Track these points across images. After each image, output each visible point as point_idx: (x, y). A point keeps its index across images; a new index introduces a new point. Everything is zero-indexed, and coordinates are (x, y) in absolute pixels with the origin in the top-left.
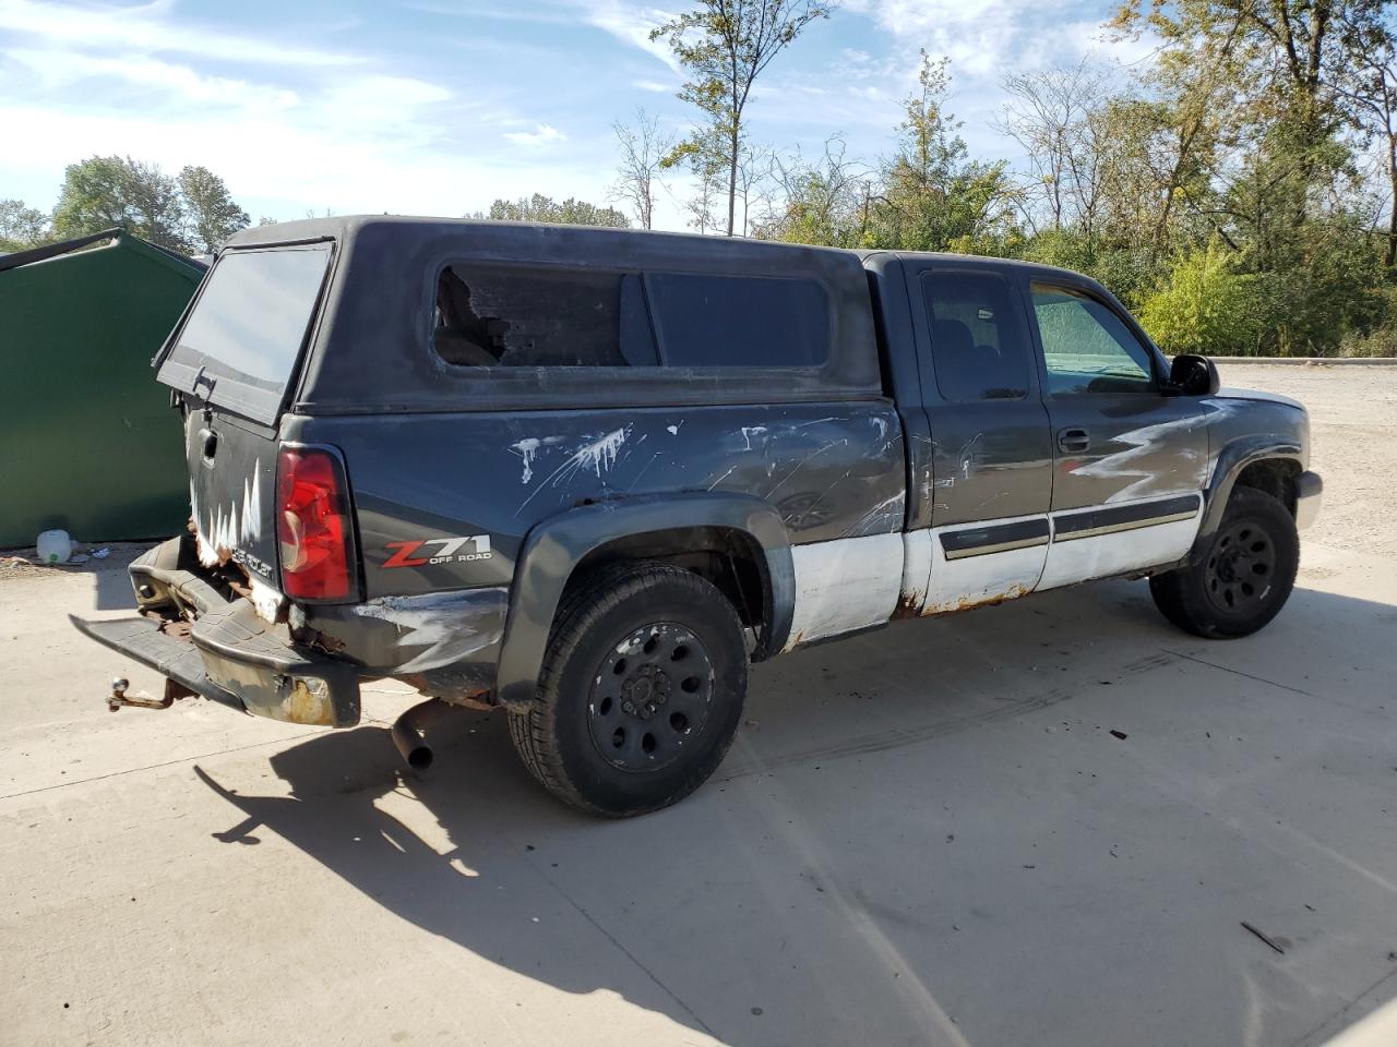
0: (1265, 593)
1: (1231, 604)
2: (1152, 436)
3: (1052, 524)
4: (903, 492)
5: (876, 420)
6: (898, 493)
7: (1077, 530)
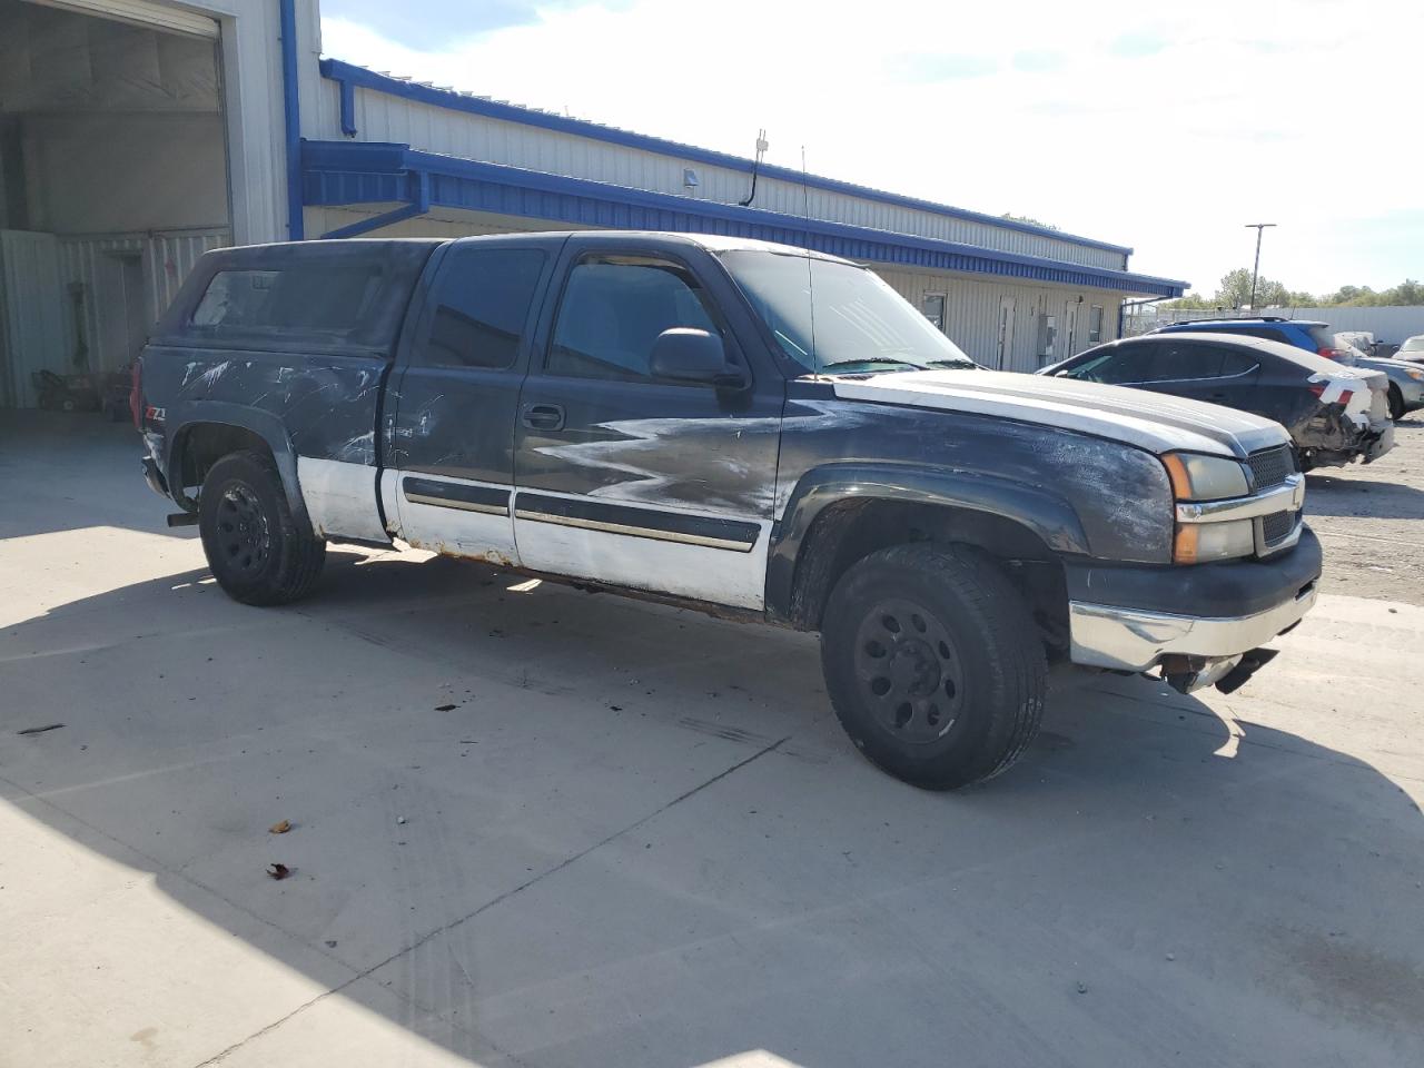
0: (946, 730)
1: (899, 725)
2: (663, 431)
3: (512, 500)
4: (372, 433)
5: (363, 373)
6: (367, 433)
7: (544, 512)
